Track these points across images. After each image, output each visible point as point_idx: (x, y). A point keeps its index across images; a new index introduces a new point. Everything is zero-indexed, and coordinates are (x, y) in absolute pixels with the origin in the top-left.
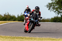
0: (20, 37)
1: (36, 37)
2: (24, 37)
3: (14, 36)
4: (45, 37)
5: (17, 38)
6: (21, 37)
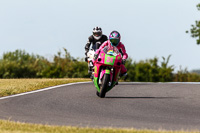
0: (105, 129)
6: (110, 128)
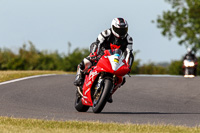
0: (70, 121)
2: (86, 122)
3: (53, 120)
4: (152, 123)
5: (61, 126)
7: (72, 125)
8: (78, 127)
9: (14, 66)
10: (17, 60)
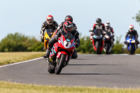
0: (76, 87)
1: (112, 87)
2: (87, 87)
3: (64, 86)
4: (132, 87)
5: (69, 90)
7: (77, 90)
8: (81, 90)
9: (36, 49)
10: (39, 45)
